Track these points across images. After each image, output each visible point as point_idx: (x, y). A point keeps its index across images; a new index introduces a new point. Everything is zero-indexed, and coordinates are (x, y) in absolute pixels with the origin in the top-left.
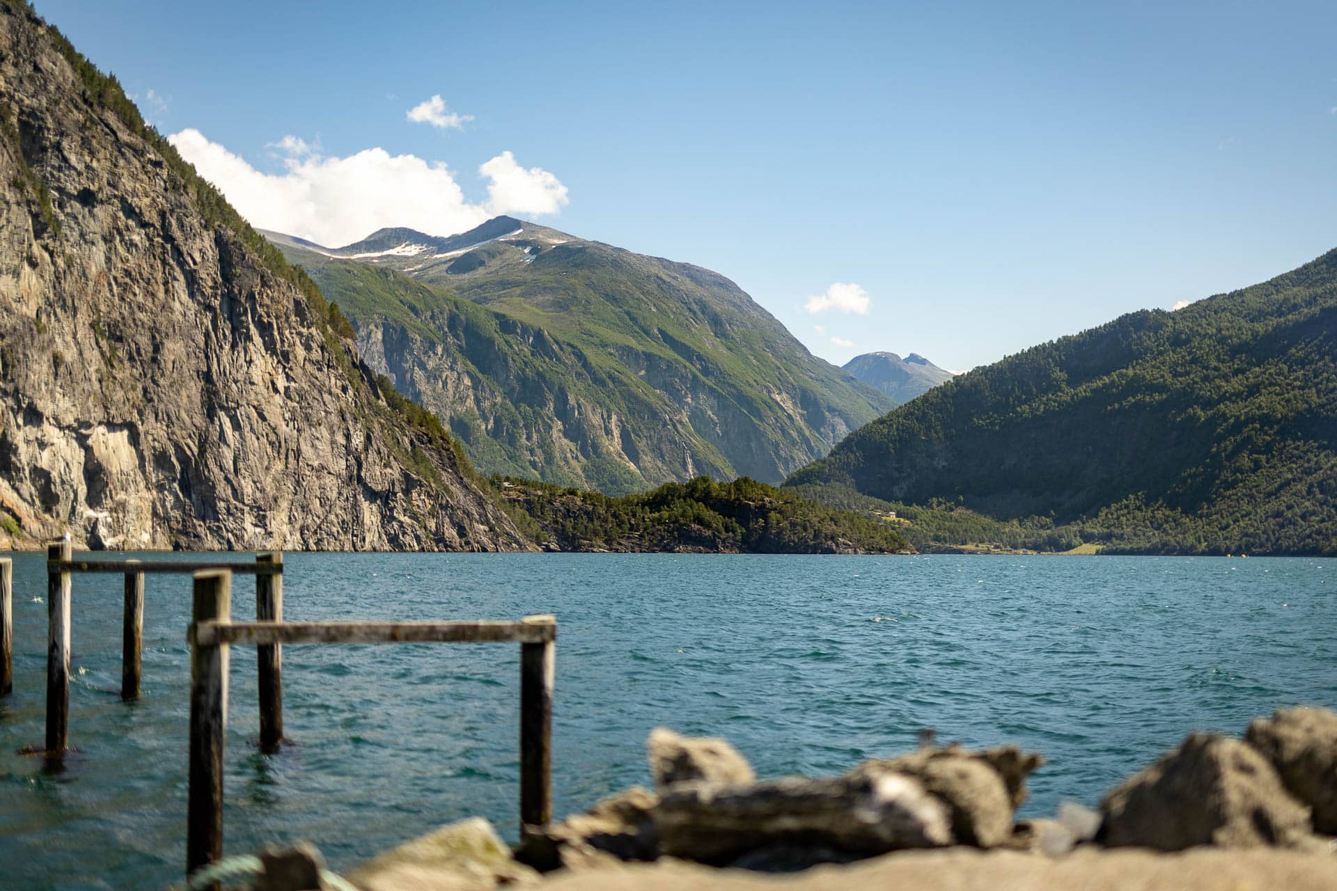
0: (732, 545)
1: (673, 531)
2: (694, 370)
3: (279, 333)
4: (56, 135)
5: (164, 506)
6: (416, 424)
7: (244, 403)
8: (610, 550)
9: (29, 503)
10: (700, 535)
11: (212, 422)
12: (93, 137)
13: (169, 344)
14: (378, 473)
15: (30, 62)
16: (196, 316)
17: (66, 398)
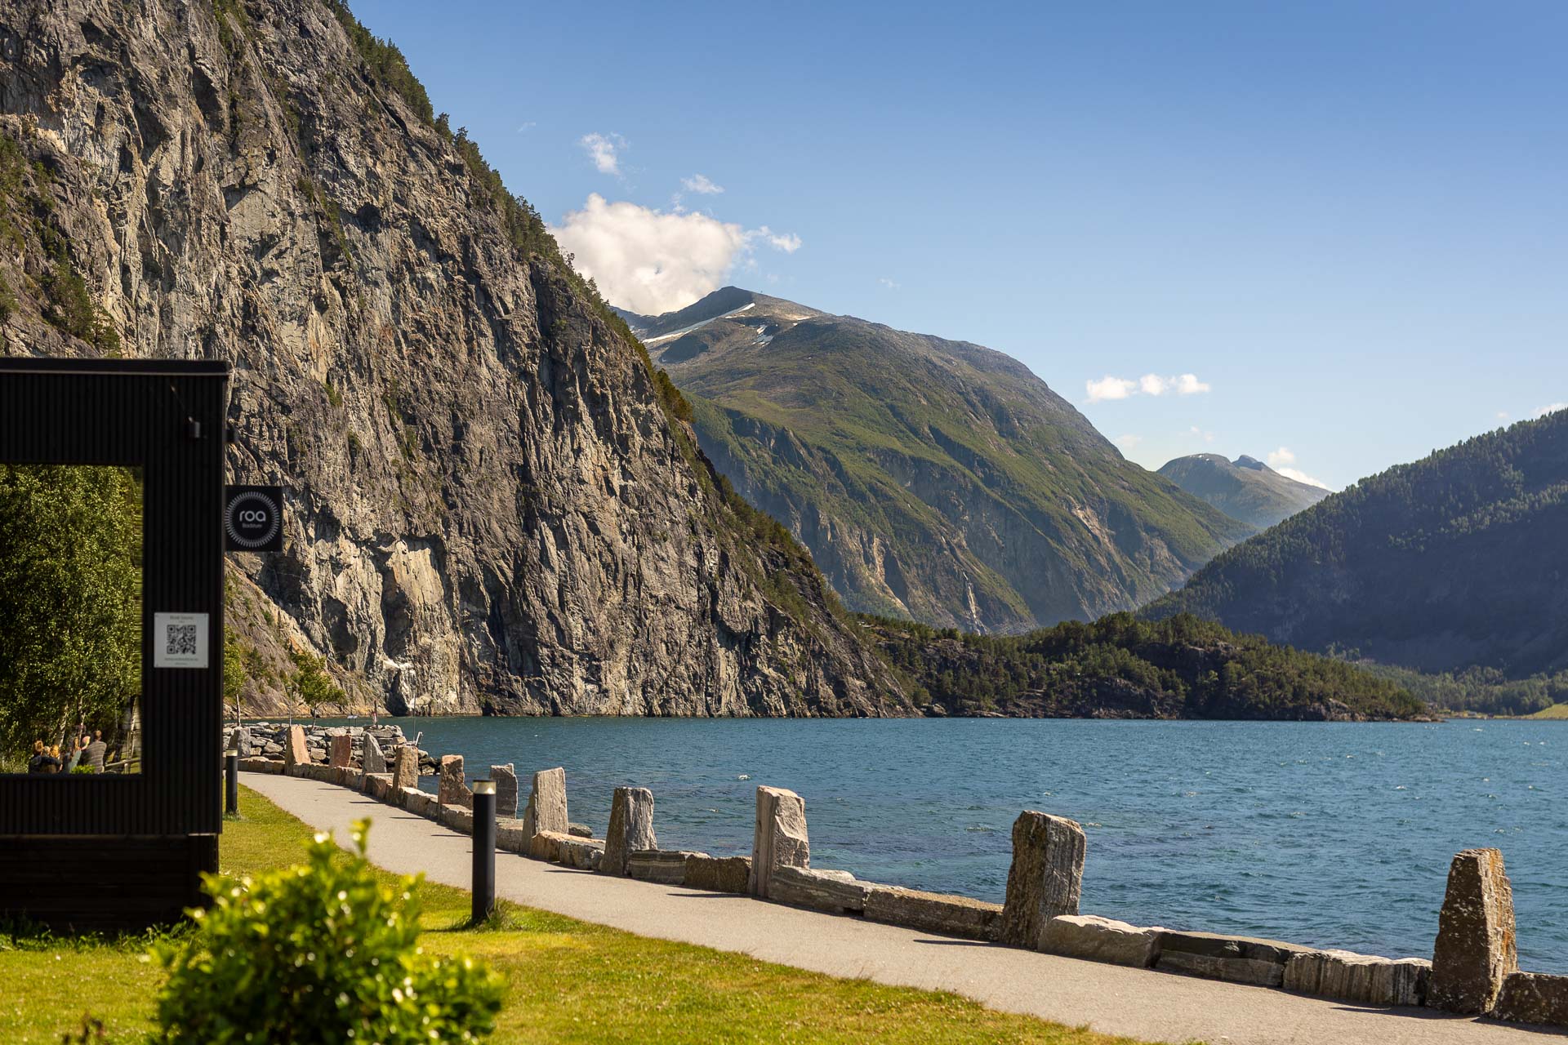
0: (1173, 707)
1: (1090, 687)
2: (975, 479)
3: (615, 410)
4: (329, 127)
5: (470, 653)
6: (767, 540)
7: (572, 509)
8: (1005, 713)
9: (321, 650)
10: (1129, 693)
11: (531, 535)
12: (377, 130)
13: (475, 427)
14: (737, 608)
15: (295, 22)
16: (508, 386)
17: (365, 500)
